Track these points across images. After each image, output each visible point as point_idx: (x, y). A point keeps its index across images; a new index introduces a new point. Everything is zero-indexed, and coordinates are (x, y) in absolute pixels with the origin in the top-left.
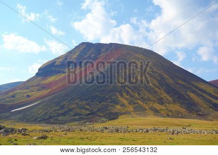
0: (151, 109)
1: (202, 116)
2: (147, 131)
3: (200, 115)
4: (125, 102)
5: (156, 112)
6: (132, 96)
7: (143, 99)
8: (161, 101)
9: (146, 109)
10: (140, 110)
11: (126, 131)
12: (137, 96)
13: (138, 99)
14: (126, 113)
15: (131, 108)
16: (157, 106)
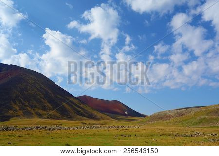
0: (37, 113)
1: (70, 118)
2: (31, 129)
3: (69, 117)
4: (17, 108)
5: (40, 116)
6: (23, 104)
7: (32, 107)
8: (44, 108)
9: (33, 114)
10: (28, 114)
11: (15, 129)
12: (27, 104)
13: (27, 106)
14: (17, 116)
15: (21, 113)
16: (41, 111)
